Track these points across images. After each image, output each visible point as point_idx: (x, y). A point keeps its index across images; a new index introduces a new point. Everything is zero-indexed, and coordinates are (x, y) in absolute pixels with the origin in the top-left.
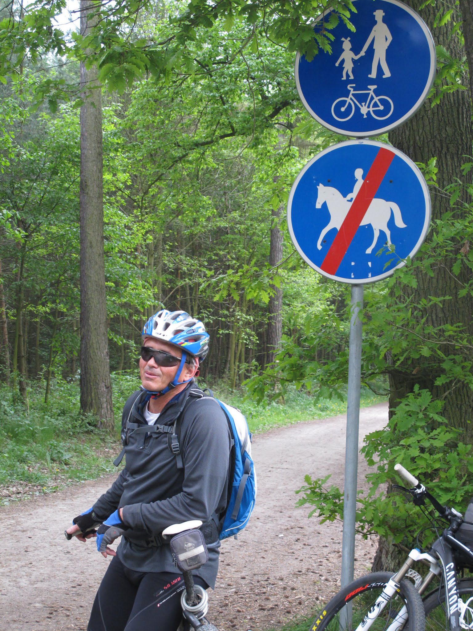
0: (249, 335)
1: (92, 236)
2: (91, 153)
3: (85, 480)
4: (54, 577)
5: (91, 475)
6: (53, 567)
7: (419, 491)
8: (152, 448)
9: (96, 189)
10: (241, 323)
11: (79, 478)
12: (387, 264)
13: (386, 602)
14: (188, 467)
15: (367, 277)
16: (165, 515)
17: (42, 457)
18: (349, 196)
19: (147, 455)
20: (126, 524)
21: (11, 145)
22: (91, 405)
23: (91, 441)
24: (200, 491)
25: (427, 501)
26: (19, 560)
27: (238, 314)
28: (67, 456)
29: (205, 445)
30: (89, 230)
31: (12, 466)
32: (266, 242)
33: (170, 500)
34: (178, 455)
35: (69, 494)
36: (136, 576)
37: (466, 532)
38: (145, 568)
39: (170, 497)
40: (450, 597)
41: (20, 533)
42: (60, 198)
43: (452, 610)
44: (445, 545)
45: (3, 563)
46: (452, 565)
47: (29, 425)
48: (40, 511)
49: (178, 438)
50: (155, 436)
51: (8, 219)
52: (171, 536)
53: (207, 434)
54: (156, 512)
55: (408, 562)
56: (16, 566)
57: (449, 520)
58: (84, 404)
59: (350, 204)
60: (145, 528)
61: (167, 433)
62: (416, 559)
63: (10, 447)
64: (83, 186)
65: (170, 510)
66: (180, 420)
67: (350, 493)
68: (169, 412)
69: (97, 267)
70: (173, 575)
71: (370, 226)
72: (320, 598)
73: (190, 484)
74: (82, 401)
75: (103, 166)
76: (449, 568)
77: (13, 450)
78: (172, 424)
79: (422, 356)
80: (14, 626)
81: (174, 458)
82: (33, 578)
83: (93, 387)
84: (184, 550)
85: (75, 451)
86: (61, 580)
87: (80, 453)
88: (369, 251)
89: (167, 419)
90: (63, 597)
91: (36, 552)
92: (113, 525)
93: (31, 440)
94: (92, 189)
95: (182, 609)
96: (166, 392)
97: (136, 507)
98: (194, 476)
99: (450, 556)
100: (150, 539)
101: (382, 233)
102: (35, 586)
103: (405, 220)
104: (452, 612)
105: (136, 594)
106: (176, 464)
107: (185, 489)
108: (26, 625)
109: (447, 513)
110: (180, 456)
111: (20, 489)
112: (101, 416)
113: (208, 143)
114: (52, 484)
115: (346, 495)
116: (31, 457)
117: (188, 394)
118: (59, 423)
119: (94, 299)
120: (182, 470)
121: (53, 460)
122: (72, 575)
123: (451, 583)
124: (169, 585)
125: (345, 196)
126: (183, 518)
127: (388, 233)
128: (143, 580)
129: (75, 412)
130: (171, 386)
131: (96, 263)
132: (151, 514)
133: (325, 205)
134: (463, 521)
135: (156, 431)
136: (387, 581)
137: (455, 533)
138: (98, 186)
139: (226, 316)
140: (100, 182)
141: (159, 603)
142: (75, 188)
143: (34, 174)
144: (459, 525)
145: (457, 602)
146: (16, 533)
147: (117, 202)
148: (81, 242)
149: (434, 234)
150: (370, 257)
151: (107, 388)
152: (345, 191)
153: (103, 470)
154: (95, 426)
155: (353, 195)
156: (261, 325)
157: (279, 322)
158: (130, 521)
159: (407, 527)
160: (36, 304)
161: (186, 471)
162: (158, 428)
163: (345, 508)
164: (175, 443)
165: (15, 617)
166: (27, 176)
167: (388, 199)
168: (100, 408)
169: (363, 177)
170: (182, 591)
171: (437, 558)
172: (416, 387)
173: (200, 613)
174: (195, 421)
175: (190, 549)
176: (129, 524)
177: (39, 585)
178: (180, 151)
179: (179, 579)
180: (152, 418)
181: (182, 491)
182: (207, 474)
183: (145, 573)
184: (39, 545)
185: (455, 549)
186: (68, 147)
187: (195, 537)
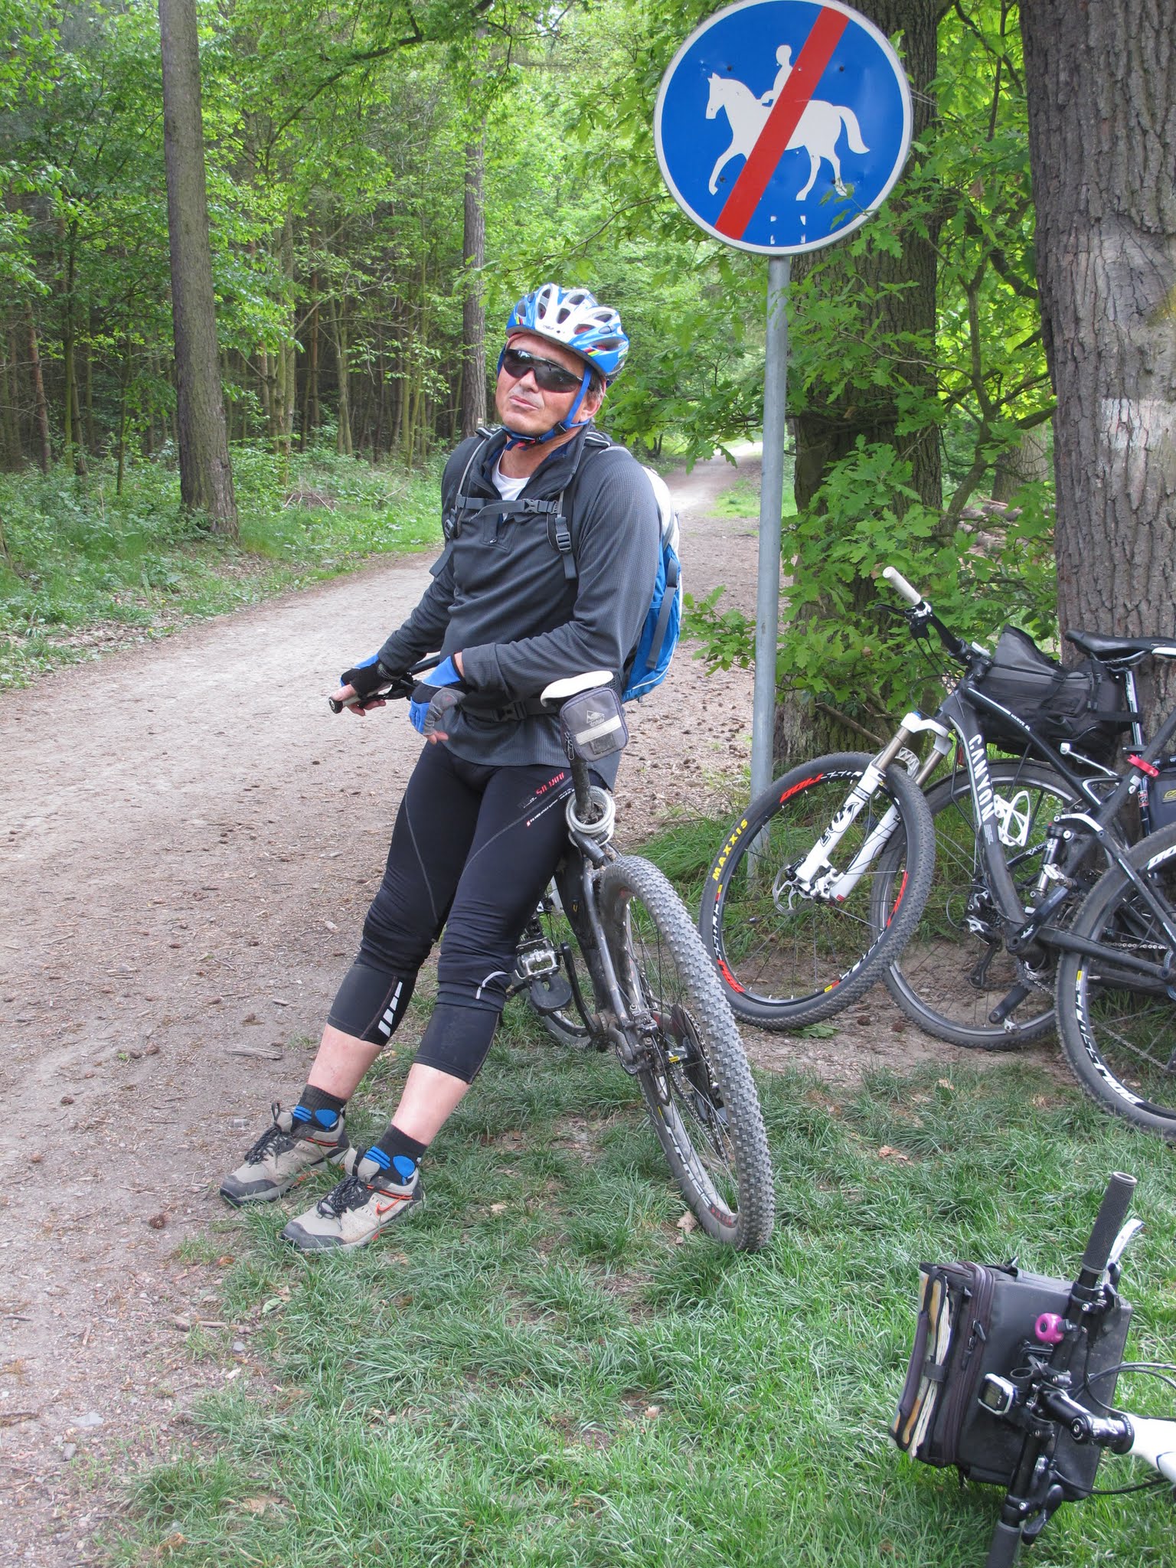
0: (435, 381)
1: (188, 214)
2: (180, 72)
3: (212, 615)
4: (210, 774)
5: (219, 608)
6: (203, 757)
7: (920, 614)
8: (514, 542)
9: (193, 134)
10: (421, 360)
11: (202, 612)
12: (837, 220)
13: (862, 803)
14: (586, 575)
15: (798, 243)
16: (545, 663)
17: (133, 581)
18: (767, 96)
19: (504, 555)
20: (469, 681)
21: (53, 53)
22: (200, 496)
23: (203, 554)
24: (610, 614)
25: (932, 630)
26: (143, 748)
27: (417, 346)
28: (173, 578)
29: (620, 534)
30: (183, 205)
31: (90, 597)
32: (457, 226)
33: (550, 635)
34: (567, 554)
35: (192, 639)
36: (479, 771)
37: (1002, 683)
38: (495, 760)
39: (549, 631)
40: (979, 793)
41: (132, 704)
42: (129, 151)
43: (985, 815)
44: (964, 705)
45: (119, 753)
46: (979, 738)
47: (106, 529)
48: (155, 667)
49: (569, 524)
50: (519, 519)
51: (56, 183)
52: (559, 702)
53: (625, 513)
54: (527, 659)
55: (901, 735)
56: (141, 759)
57: (969, 663)
58: (188, 494)
59: (769, 111)
60: (505, 687)
61: (545, 514)
62: (914, 731)
63: (82, 565)
64: (169, 129)
65: (554, 654)
66: (572, 491)
67: (768, 621)
68: (547, 476)
69: (199, 266)
70: (553, 770)
71: (803, 149)
72: (658, 796)
73: (590, 605)
74: (183, 487)
75: (201, 96)
76: (975, 743)
77: (87, 571)
78: (556, 498)
79: (874, 386)
80: (169, 858)
81: (560, 560)
82: (175, 776)
83: (202, 467)
84: (586, 726)
85: (182, 570)
86: (223, 779)
87: (190, 573)
88: (802, 196)
89: (547, 488)
90: (235, 807)
91: (167, 735)
92: (446, 686)
93: (112, 555)
94: (185, 134)
95: (568, 828)
96: (548, 438)
97: (486, 651)
98: (597, 591)
99: (974, 724)
100: (506, 708)
101: (826, 164)
102: (184, 790)
103: (866, 141)
104: (985, 818)
105: (480, 803)
106: (563, 569)
107: (578, 614)
108: (187, 856)
109: (964, 651)
110: (571, 557)
111: (110, 633)
112: (217, 513)
113: (375, 54)
114: (157, 622)
115: (759, 625)
116: (118, 582)
117: (582, 442)
118: (152, 525)
119: (197, 322)
120: (574, 583)
121: (153, 586)
122: (239, 771)
123: (979, 770)
124: (544, 788)
125: (758, 96)
126: (577, 668)
127: (836, 163)
128: (494, 780)
129: (173, 510)
130: (559, 429)
131: (198, 261)
132: (516, 662)
133: (722, 112)
134: (993, 664)
135: (522, 509)
136: (863, 769)
137: (979, 683)
138: (194, 129)
139: (396, 350)
140: (198, 124)
141: (528, 819)
142: (156, 135)
143: (83, 108)
144: (987, 669)
145: (992, 800)
146: (125, 705)
147: (222, 157)
148: (171, 225)
149: (917, 164)
150: (802, 207)
151: (224, 467)
152: (759, 85)
153: (237, 599)
154: (208, 529)
155: (774, 94)
156: (452, 363)
157: (481, 358)
158: (478, 676)
159: (853, 676)
160: (94, 333)
161: (582, 582)
162: (527, 505)
163: (758, 647)
164: (562, 533)
165: (165, 842)
166: (71, 111)
167: (835, 102)
168: (213, 499)
169: (792, 61)
170: (568, 797)
171: (950, 727)
172: (860, 441)
173: (600, 836)
174: (603, 488)
175: (596, 723)
176: (474, 681)
177: (188, 788)
178: (330, 67)
179: (562, 776)
180: (511, 487)
181: (573, 618)
182: (625, 585)
183: (495, 769)
184: (169, 722)
185: (981, 711)
186: (140, 63)
187: (604, 701)
